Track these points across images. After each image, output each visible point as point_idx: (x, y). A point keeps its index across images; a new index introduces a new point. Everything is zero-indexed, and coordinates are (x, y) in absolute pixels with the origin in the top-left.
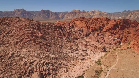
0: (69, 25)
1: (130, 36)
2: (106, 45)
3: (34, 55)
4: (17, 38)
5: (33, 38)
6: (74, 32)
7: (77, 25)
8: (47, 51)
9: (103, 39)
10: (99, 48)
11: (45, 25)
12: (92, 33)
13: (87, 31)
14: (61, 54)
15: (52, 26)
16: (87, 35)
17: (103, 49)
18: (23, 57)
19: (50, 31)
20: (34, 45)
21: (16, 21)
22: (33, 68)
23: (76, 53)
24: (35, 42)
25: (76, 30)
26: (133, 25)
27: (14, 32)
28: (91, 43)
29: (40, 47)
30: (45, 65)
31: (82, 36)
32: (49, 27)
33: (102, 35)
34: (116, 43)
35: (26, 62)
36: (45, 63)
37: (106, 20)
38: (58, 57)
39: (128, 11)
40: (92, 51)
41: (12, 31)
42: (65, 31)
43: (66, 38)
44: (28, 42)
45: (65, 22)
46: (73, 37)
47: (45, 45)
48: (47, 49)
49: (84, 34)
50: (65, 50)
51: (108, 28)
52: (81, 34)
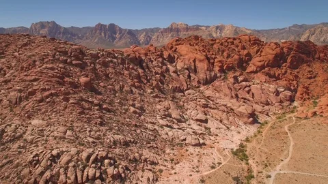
0: (161, 56)
1: (315, 83)
2: (257, 106)
3: (62, 135)
4: (19, 88)
5: (63, 89)
6: (174, 72)
7: (181, 55)
8: (101, 124)
9: (248, 92)
10: (240, 115)
11: (98, 53)
12: (221, 76)
13: (207, 70)
14: (138, 131)
15: (115, 58)
16: (207, 82)
17: (249, 118)
18: (31, 143)
19: (111, 70)
20: (66, 108)
21: (19, 43)
22: (58, 174)
23: (179, 129)
24: (67, 100)
25: (178, 68)
26: (322, 55)
27: (12, 71)
28: (218, 101)
29: (82, 113)
30: (93, 163)
31: (195, 84)
32: (110, 59)
33: (245, 80)
34: (281, 102)
35: (37, 155)
36: (92, 158)
37: (254, 44)
38: (130, 141)
39: (301, 26)
40: (221, 121)
41: (7, 70)
42: (151, 72)
43: (153, 89)
44: (48, 100)
45: (152, 49)
46: (170, 86)
47: (96, 108)
48: (100, 117)
49: (201, 78)
50: (149, 120)
51: (260, 64)
52: (192, 78)
